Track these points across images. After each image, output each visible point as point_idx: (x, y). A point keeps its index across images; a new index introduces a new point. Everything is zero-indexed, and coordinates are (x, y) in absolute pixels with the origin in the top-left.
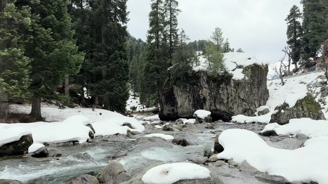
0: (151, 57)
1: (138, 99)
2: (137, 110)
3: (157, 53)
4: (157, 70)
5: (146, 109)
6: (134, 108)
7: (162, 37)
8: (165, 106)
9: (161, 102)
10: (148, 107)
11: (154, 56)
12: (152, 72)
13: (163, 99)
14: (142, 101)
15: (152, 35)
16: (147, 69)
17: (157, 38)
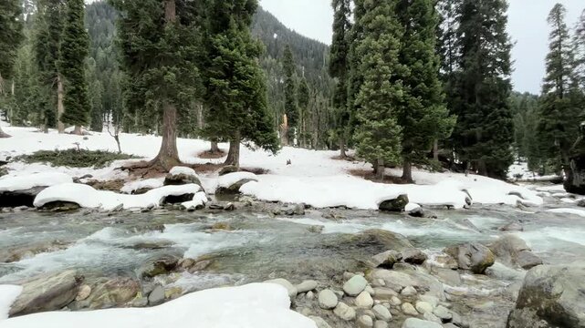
0: (548, 112)
1: (525, 165)
2: (524, 178)
3: (559, 104)
4: (560, 127)
5: (538, 178)
6: (519, 176)
7: (570, 82)
8: (576, 175)
9: (567, 169)
10: (541, 174)
11: (554, 109)
12: (550, 130)
13: (572, 164)
14: (532, 167)
15: (550, 83)
16: (542, 128)
17: (560, 85)
